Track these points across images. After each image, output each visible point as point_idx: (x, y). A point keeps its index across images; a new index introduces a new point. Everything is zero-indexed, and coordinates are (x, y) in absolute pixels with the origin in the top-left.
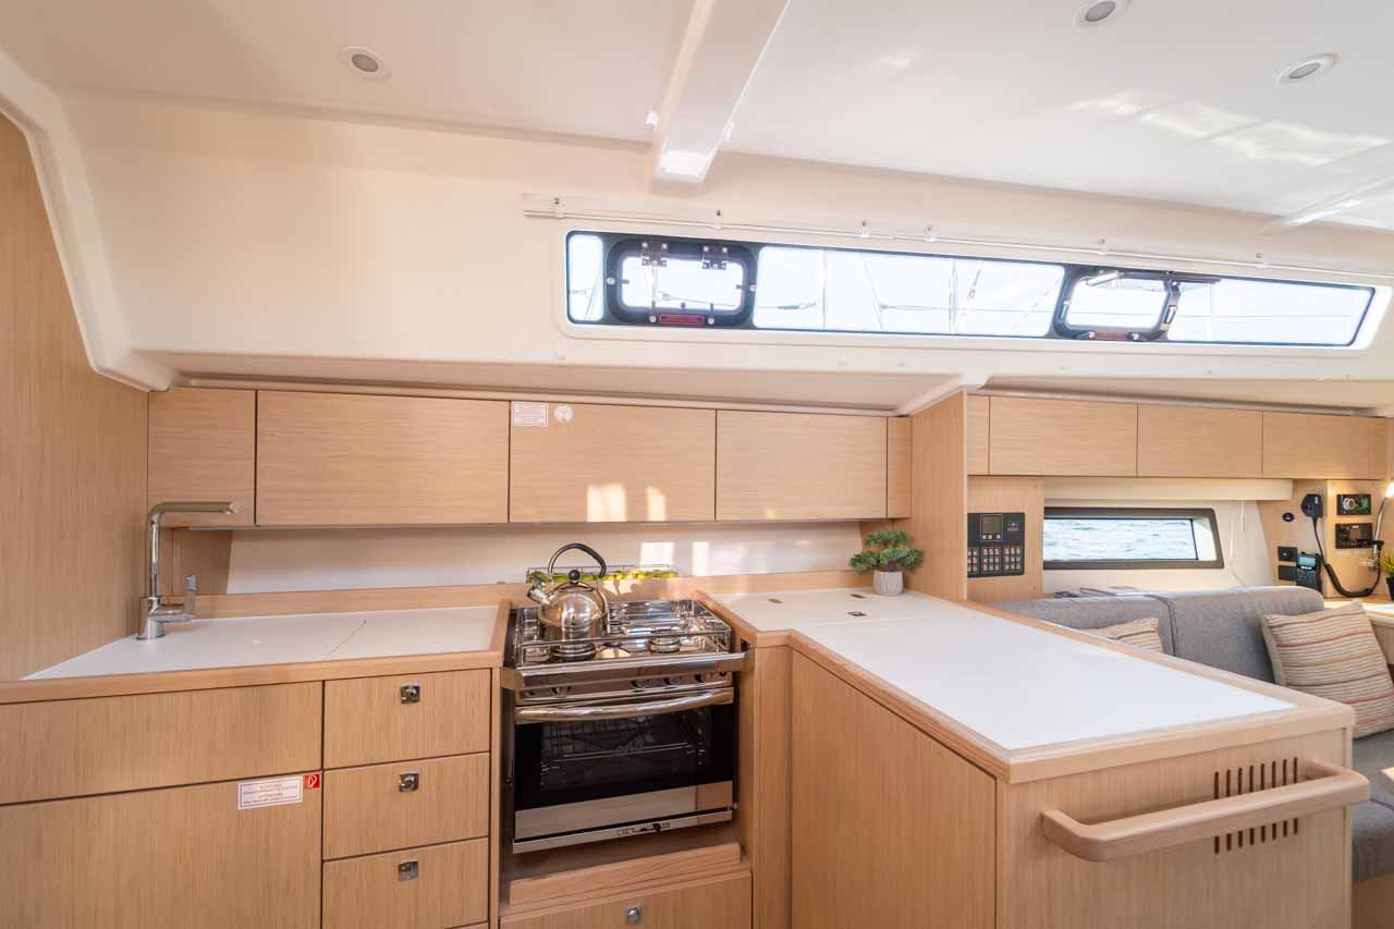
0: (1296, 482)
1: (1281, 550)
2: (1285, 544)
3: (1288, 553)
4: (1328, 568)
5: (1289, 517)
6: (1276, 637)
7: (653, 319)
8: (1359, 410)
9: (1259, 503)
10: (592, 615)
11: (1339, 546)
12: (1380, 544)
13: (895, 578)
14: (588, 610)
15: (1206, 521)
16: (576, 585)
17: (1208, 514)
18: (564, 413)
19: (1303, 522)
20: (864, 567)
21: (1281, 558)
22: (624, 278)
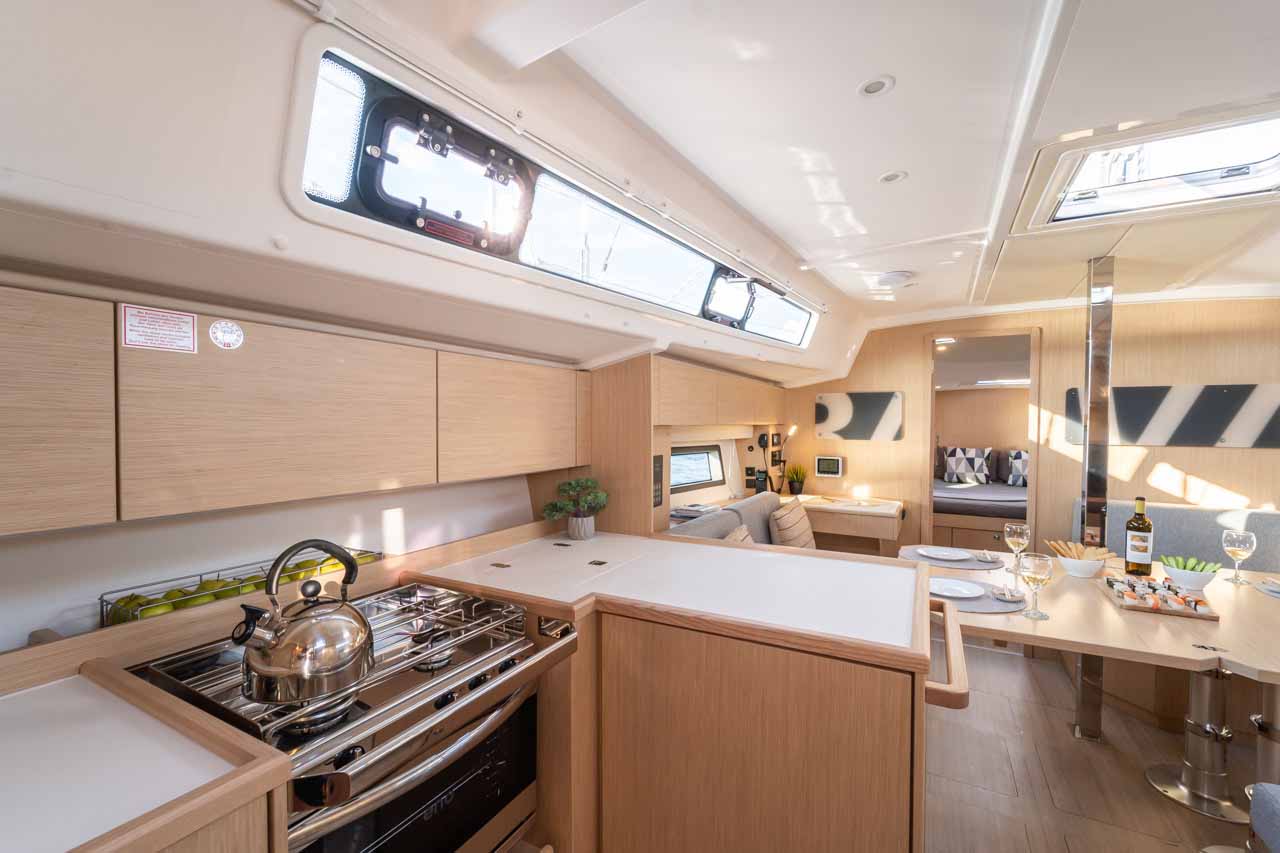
0: (755, 427)
1: (748, 469)
2: (748, 466)
3: (750, 471)
4: (770, 478)
5: (751, 448)
6: (778, 526)
7: (420, 223)
8: (776, 383)
9: (737, 440)
10: (354, 641)
11: (773, 465)
12: (784, 462)
13: (590, 521)
14: (346, 634)
15: (717, 453)
16: (317, 603)
17: (716, 448)
18: (227, 334)
19: (758, 450)
20: (558, 516)
21: (748, 475)
22: (390, 151)
